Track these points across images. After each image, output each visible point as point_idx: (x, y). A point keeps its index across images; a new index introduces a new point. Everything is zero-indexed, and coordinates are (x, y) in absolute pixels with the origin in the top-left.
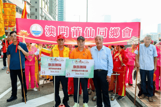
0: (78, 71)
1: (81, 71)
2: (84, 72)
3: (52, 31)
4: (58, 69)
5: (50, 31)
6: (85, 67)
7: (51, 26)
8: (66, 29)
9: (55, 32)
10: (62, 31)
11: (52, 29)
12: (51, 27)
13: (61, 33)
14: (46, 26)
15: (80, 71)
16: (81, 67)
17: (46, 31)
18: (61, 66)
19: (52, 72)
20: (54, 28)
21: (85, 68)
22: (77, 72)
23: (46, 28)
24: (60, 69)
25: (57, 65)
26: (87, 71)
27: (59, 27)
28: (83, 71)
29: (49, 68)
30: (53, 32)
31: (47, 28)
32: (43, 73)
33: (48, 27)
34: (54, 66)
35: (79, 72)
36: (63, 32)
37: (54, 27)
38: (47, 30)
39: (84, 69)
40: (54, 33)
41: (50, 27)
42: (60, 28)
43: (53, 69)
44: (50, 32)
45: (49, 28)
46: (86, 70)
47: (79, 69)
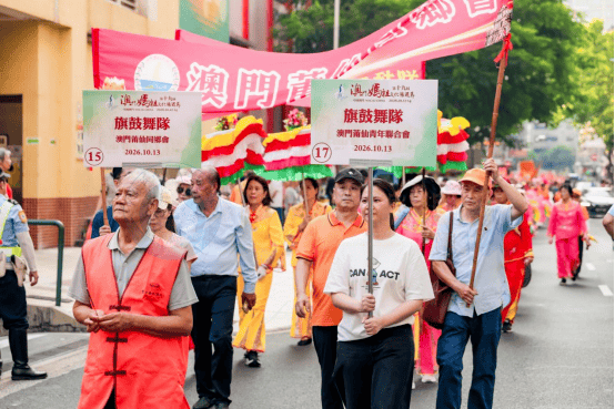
0: (365, 134)
1: (381, 133)
2: (393, 141)
3: (212, 85)
4: (158, 139)
5: (206, 85)
6: (396, 116)
7: (212, 66)
8: (268, 80)
9: (224, 92)
10: (253, 89)
11: (212, 78)
12: (213, 70)
13: (248, 93)
14: (192, 66)
15: (373, 133)
16: (381, 115)
17: (191, 84)
18: (166, 126)
19: (129, 152)
20: (222, 76)
21: (399, 120)
22: (361, 141)
23: (192, 72)
24: (166, 140)
25: (149, 123)
26: (406, 134)
27: (241, 70)
28: (389, 134)
29: (120, 139)
30: (215, 92)
31: (197, 71)
32: (94, 157)
33: (201, 68)
34: (139, 127)
35: (369, 141)
36: (257, 93)
37: (223, 71)
38: (193, 79)
39: (393, 126)
40: (221, 96)
41: (208, 69)
42: (244, 76)
43: (135, 139)
44: (206, 91)
45: (204, 73)
46: (402, 130)
47: (368, 127)
